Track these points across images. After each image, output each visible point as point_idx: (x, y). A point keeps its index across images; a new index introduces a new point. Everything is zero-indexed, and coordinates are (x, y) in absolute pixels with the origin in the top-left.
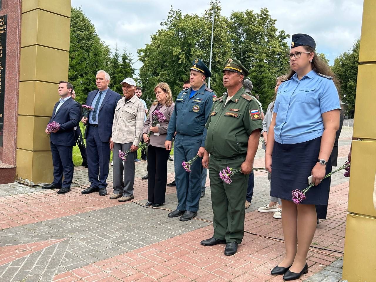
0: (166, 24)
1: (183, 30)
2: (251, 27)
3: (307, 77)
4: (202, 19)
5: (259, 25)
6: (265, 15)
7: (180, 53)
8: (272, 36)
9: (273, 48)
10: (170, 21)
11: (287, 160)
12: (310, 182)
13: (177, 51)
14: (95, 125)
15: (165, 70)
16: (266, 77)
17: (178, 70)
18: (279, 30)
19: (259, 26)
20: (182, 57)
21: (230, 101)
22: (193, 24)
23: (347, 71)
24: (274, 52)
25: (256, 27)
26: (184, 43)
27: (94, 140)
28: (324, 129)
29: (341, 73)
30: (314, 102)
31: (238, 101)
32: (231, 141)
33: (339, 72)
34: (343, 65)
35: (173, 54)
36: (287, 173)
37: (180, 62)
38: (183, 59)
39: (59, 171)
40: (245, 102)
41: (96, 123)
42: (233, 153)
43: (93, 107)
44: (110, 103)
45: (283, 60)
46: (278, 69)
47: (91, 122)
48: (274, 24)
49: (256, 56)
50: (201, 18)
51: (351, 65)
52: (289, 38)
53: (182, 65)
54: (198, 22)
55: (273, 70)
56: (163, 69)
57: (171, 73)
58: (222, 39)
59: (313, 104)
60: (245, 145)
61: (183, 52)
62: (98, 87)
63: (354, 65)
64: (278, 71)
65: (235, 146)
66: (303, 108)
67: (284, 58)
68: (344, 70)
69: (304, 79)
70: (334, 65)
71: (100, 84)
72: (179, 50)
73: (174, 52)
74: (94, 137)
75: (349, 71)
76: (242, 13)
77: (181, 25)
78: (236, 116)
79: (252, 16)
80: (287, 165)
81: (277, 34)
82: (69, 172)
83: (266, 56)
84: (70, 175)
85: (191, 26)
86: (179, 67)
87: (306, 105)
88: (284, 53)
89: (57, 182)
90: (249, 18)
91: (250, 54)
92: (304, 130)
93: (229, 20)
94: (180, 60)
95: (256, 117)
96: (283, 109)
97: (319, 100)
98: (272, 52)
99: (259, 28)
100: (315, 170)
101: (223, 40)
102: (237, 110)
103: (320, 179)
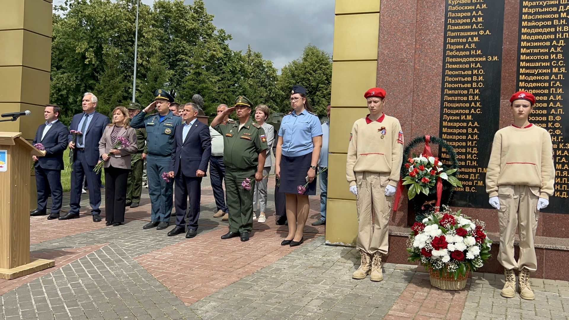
0: (62, 9)
1: (89, 18)
2: (183, 22)
3: (302, 114)
4: (116, 7)
5: (193, 20)
6: (200, 8)
7: (86, 50)
8: (210, 36)
9: (212, 51)
10: (70, 5)
11: (291, 167)
12: (307, 180)
13: (81, 47)
14: (82, 148)
15: (63, 73)
16: (206, 88)
17: (84, 74)
18: (218, 28)
19: (193, 22)
20: (90, 56)
21: (243, 127)
22: (104, 12)
23: (298, 83)
24: (213, 56)
25: (189, 22)
26: (92, 37)
27: (81, 165)
28: (314, 147)
29: (290, 85)
30: (307, 129)
31: (249, 127)
32: (246, 157)
33: (288, 84)
34: (293, 76)
35: (77, 52)
36: (291, 176)
37: (86, 62)
38: (91, 59)
39: (43, 197)
40: (256, 129)
41: (83, 146)
42: (247, 166)
43: (79, 130)
44: (97, 126)
45: (223, 67)
46: (218, 78)
47: (79, 145)
48: (212, 20)
49: (191, 60)
50: (115, 4)
51: (302, 76)
52: (230, 39)
53: (89, 67)
54: (111, 10)
55: (213, 78)
56: (59, 71)
57: (72, 76)
58: (144, 34)
59: (307, 131)
60: (256, 160)
61: (91, 49)
62: (84, 109)
63: (305, 77)
64: (219, 81)
65: (249, 161)
66: (302, 133)
67: (225, 64)
68: (294, 82)
69: (300, 115)
70: (282, 74)
71: (86, 106)
72: (84, 45)
73: (78, 49)
74: (82, 161)
75: (300, 83)
76: (169, 2)
77: (87, 12)
78: (249, 138)
79: (183, 8)
80: (291, 171)
81: (216, 33)
82: (59, 197)
83: (204, 61)
84: (60, 200)
85: (101, 15)
86: (84, 69)
87: (303, 132)
88: (225, 58)
89: (42, 209)
90: (179, 10)
91: (183, 56)
92: (302, 148)
93: (152, 10)
94: (87, 60)
95: (264, 140)
96: (289, 134)
97: (311, 129)
98: (211, 56)
99: (193, 24)
100: (309, 172)
101: (146, 37)
102: (249, 134)
103: (312, 178)
